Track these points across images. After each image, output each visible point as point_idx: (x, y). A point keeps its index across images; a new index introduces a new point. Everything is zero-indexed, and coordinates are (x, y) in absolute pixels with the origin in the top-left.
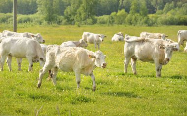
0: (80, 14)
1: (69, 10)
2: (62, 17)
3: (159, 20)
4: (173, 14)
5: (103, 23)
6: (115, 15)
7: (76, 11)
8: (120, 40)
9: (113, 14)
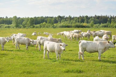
0: (28, 24)
1: (24, 23)
2: (21, 25)
3: (58, 26)
4: (64, 24)
5: (37, 27)
6: (42, 24)
7: (26, 23)
8: (35, 35)
9: (41, 24)
